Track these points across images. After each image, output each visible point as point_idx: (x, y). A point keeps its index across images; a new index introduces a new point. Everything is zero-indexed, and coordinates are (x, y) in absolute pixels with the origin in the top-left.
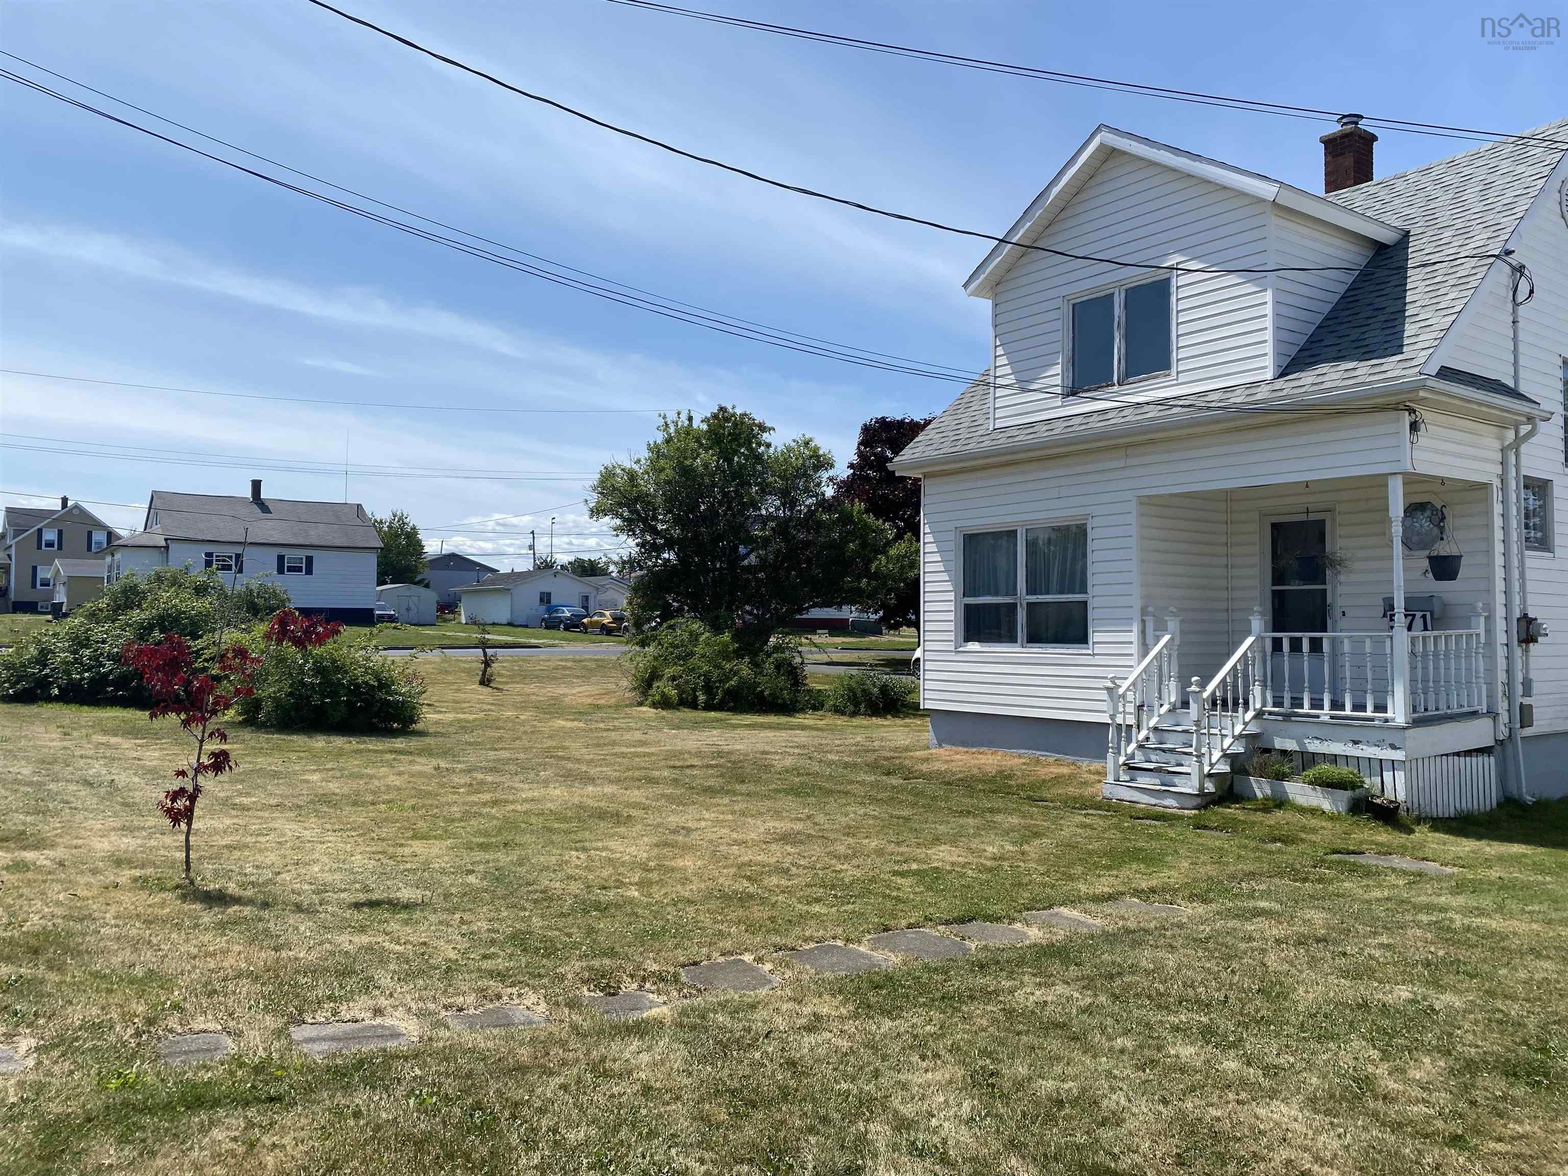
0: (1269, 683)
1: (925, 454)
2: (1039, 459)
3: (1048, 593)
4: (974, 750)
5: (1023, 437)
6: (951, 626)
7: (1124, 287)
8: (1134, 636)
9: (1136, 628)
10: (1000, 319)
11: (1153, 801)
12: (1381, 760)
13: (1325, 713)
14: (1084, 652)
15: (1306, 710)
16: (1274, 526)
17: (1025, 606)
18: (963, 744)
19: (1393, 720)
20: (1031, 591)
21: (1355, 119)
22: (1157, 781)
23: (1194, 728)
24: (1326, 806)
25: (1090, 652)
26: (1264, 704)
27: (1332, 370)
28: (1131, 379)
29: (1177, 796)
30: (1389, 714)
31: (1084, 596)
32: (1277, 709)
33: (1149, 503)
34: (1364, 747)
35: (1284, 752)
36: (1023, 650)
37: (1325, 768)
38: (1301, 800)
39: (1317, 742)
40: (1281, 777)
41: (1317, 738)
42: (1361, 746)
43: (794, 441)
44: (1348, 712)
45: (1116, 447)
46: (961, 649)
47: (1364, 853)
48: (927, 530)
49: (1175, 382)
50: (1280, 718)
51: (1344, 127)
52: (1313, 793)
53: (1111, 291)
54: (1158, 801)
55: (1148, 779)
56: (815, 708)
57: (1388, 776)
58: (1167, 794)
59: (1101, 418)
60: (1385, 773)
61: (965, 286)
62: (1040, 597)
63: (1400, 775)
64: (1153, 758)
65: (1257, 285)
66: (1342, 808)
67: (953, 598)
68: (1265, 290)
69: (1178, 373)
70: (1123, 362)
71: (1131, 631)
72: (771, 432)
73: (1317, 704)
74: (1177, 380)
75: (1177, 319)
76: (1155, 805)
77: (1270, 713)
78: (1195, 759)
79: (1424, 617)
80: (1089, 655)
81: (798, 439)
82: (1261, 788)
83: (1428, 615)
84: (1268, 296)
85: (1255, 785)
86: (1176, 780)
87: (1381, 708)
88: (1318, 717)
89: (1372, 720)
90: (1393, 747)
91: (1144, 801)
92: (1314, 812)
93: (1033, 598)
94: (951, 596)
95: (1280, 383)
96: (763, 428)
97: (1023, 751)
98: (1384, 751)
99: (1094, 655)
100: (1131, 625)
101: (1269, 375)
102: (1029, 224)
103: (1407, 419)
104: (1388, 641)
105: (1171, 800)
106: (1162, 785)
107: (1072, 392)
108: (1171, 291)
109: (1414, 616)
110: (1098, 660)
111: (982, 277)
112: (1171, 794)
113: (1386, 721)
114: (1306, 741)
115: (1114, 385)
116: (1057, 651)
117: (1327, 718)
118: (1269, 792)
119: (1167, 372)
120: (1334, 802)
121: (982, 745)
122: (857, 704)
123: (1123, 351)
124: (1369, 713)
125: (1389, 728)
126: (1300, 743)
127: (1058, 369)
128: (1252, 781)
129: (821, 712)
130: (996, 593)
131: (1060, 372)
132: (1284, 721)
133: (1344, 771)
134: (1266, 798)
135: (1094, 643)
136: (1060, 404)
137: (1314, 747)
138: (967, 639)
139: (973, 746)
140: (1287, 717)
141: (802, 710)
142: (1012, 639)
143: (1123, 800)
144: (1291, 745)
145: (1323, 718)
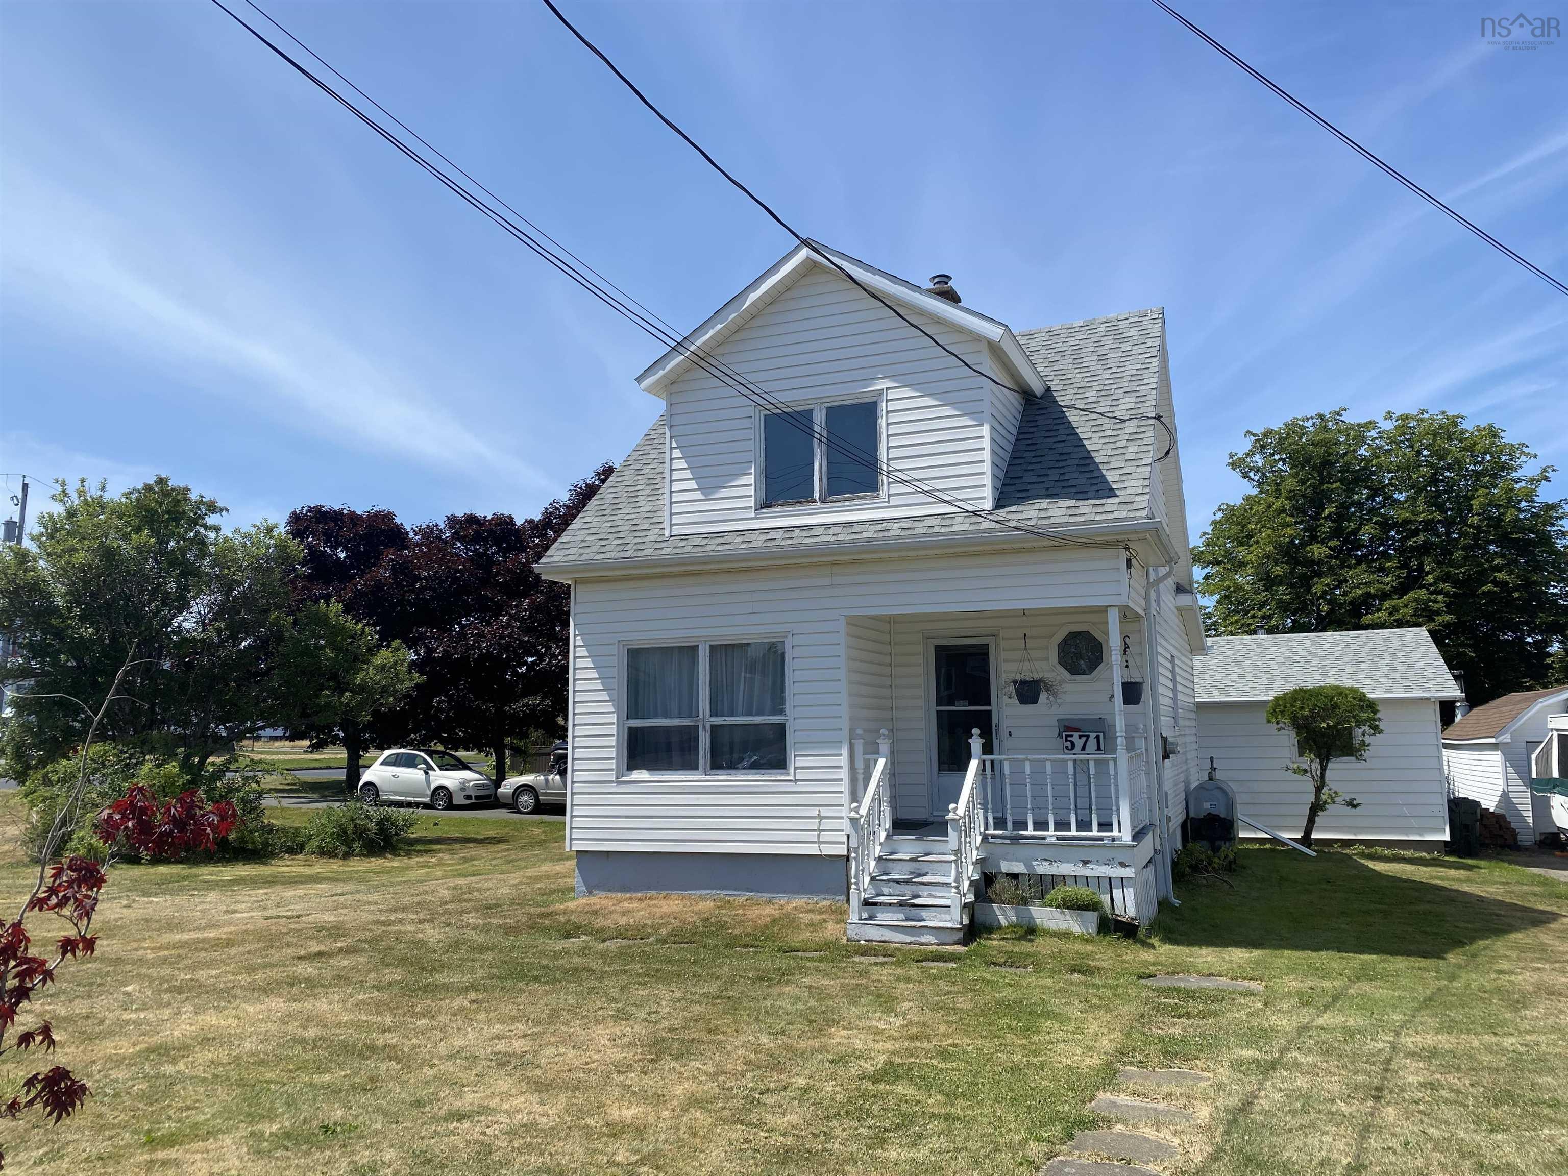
0: (990, 806)
1: (583, 558)
2: (729, 571)
3: (732, 715)
4: (639, 895)
5: (713, 546)
6: (613, 753)
7: (826, 405)
8: (843, 760)
9: (845, 752)
10: (677, 420)
11: (908, 939)
12: (1110, 878)
13: (1051, 834)
14: (783, 778)
15: (1030, 832)
16: (938, 649)
17: (708, 727)
18: (624, 889)
19: (1120, 839)
20: (714, 713)
21: (945, 279)
22: (902, 916)
23: (953, 858)
24: (1076, 929)
25: (791, 778)
26: (986, 828)
27: (1051, 506)
28: (835, 498)
29: (935, 931)
30: (1115, 833)
31: (783, 717)
32: (1001, 832)
33: (854, 622)
34: (1094, 866)
35: (1015, 876)
36: (707, 778)
37: (1070, 890)
38: (1051, 925)
39: (1046, 864)
40: (1025, 902)
41: (1046, 860)
42: (1090, 865)
43: (255, 526)
44: (1074, 832)
45: (819, 565)
46: (624, 779)
47: (1155, 976)
48: (579, 642)
49: (886, 504)
50: (1008, 841)
51: (936, 286)
52: (1062, 917)
53: (811, 407)
54: (913, 939)
55: (890, 914)
56: (291, 851)
57: (1117, 893)
58: (925, 930)
59: (805, 534)
60: (1114, 891)
61: (639, 379)
62: (727, 719)
63: (1130, 892)
64: (886, 890)
65: (974, 419)
66: (1093, 928)
67: (615, 721)
68: (982, 425)
69: (889, 495)
70: (825, 479)
71: (841, 755)
72: (224, 513)
73: (1041, 825)
74: (888, 502)
75: (888, 443)
76: (910, 944)
77: (994, 837)
78: (954, 890)
79: (1098, 737)
80: (790, 781)
81: (259, 524)
82: (1004, 915)
83: (1101, 735)
84: (986, 430)
85: (998, 912)
86: (924, 913)
87: (1105, 826)
88: (1044, 838)
89: (1101, 839)
90: (1123, 865)
91: (896, 940)
92: (1066, 935)
93: (718, 721)
94: (613, 718)
95: (1002, 514)
96: (213, 508)
97: (704, 892)
98: (1114, 869)
99: (796, 781)
100: (841, 748)
101: (988, 505)
102: (719, 326)
103: (1124, 555)
104: (1111, 763)
105: (928, 936)
106: (907, 920)
107: (765, 504)
108: (879, 415)
109: (1088, 737)
110: (800, 787)
111: (661, 373)
112: (929, 930)
113: (1113, 840)
114: (1034, 863)
115: (815, 501)
116: (750, 777)
117: (1053, 840)
118: (1015, 919)
119: (876, 494)
120: (1083, 923)
121: (649, 889)
122: (348, 842)
123: (825, 468)
124: (1095, 833)
125: (1119, 846)
126: (1028, 866)
127: (750, 479)
128: (996, 909)
129: (300, 856)
130: (666, 715)
131: (753, 482)
132: (1012, 843)
133: (1083, 892)
134: (1012, 926)
135: (796, 768)
136: (753, 515)
137: (1043, 868)
138: (631, 767)
139: (636, 891)
140: (1016, 839)
141: (273, 855)
142: (692, 766)
143: (872, 941)
144: (1018, 868)
145: (1048, 840)
